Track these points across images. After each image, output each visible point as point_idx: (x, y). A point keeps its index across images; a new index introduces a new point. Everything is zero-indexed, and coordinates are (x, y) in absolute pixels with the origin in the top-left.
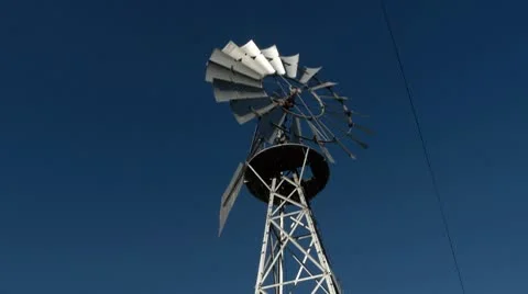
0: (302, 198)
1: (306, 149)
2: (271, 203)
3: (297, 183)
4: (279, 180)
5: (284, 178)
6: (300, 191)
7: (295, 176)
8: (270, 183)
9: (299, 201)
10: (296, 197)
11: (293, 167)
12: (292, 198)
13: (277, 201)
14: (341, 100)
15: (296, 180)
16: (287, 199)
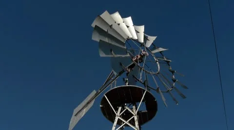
0: (137, 123)
1: (144, 91)
2: (115, 123)
3: (135, 112)
4: (123, 108)
5: (127, 108)
6: (136, 118)
7: (134, 107)
8: (117, 110)
9: (134, 125)
10: (133, 122)
11: (134, 101)
12: (130, 122)
13: (119, 122)
14: (168, 62)
15: (134, 110)
16: (127, 122)
